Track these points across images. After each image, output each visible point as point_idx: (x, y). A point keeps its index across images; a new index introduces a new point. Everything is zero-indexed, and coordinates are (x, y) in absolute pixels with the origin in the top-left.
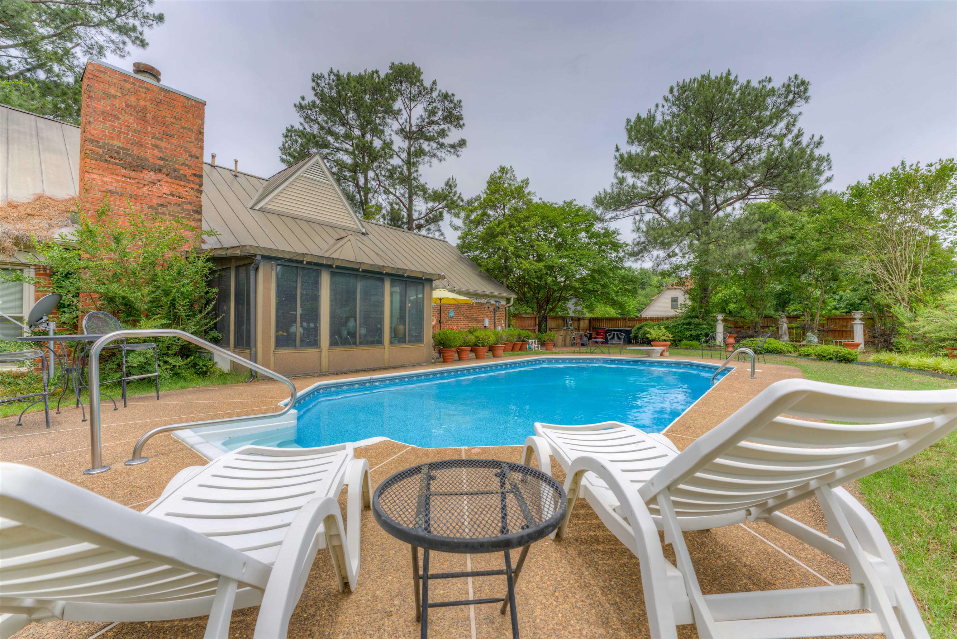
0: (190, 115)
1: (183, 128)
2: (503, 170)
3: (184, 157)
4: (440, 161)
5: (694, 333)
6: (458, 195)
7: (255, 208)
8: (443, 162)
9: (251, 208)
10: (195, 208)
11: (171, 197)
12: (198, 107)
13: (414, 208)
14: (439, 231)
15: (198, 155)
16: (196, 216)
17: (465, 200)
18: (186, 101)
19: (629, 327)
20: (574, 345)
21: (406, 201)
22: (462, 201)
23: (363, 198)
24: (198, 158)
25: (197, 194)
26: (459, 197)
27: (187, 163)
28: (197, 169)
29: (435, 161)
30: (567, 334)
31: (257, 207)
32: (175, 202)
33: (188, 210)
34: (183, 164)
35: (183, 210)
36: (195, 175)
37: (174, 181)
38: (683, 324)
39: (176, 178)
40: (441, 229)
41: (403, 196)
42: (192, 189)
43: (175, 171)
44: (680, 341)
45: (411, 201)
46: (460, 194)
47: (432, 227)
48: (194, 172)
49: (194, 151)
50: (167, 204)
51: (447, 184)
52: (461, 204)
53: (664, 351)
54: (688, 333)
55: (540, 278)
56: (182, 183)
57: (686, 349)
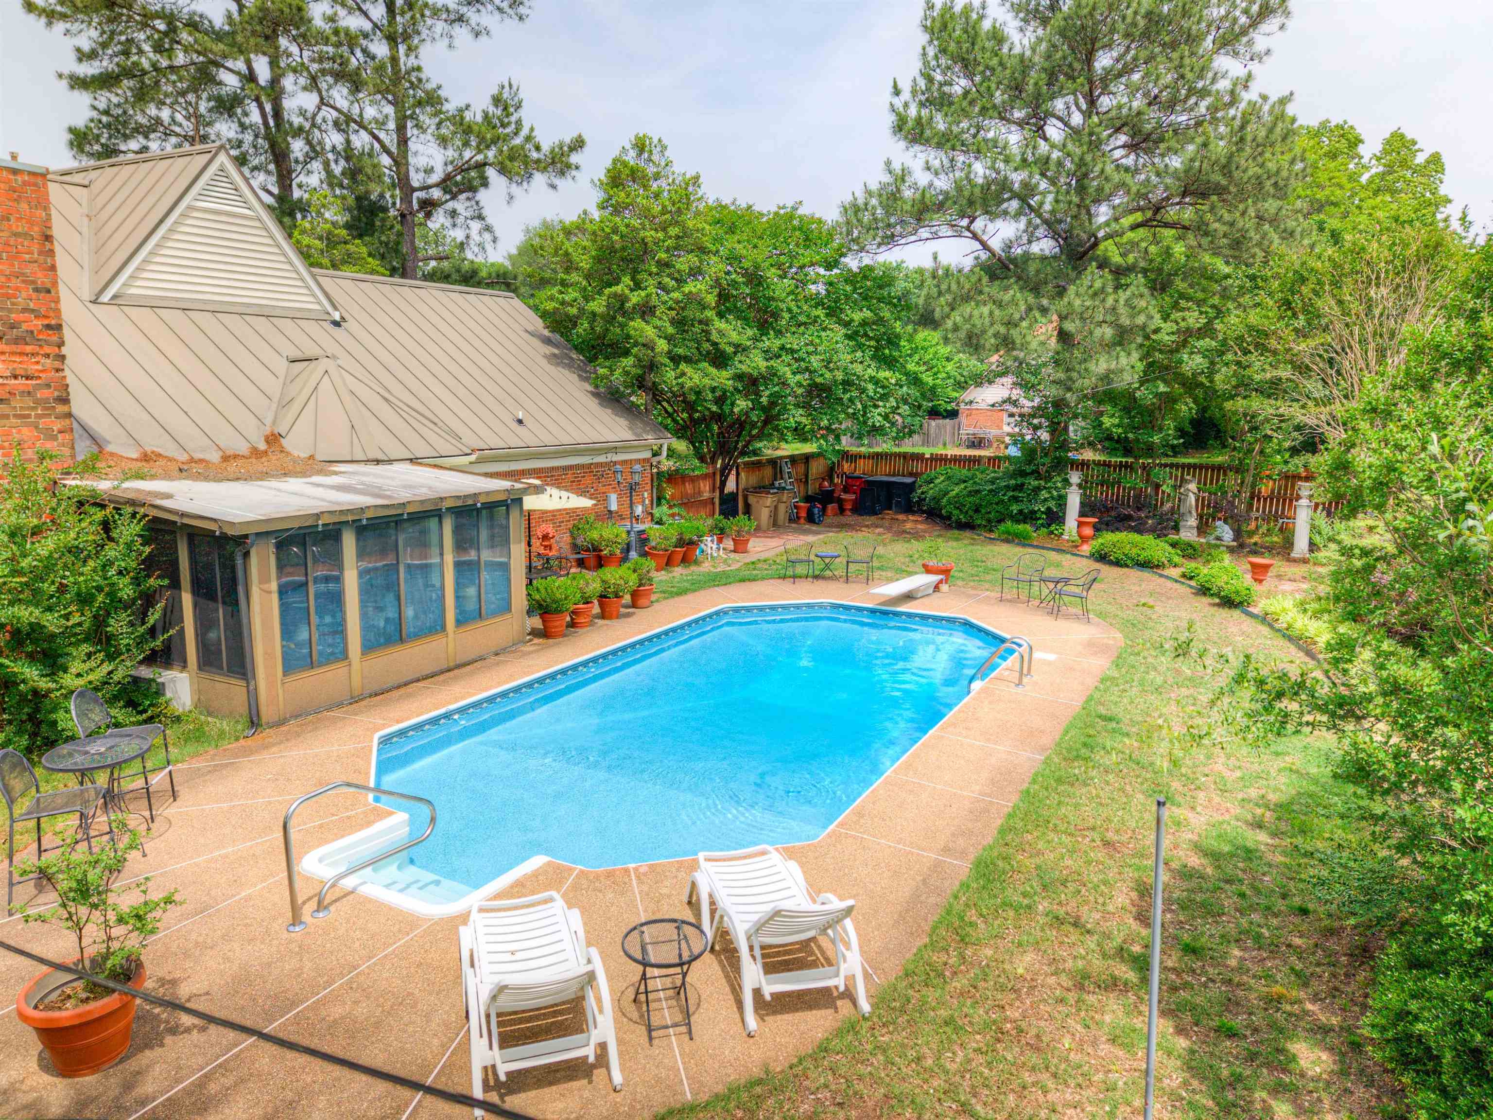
0: (24, 206)
1: (16, 235)
2: (641, 146)
3: (24, 294)
4: (477, 34)
5: (1025, 507)
6: (525, 132)
7: (100, 300)
8: (483, 38)
9: (94, 302)
10: (56, 394)
11: (13, 381)
12: (35, 185)
13: (412, 160)
14: (481, 217)
15: (48, 286)
16: (61, 409)
17: (546, 147)
18: (12, 177)
19: (911, 474)
20: (794, 519)
21: (390, 139)
22: (538, 148)
23: (271, 123)
24: (49, 291)
25: (57, 364)
26: (528, 139)
27: (32, 306)
28: (52, 314)
29: (461, 33)
30: (780, 501)
31: (106, 297)
32: (21, 389)
33: (46, 401)
34: (25, 310)
35: (37, 402)
36: (48, 327)
37: (14, 348)
38: (1008, 487)
39: (17, 341)
40: (485, 212)
41: (382, 124)
42: (47, 356)
43: (12, 327)
44: (1000, 521)
45: (403, 141)
46: (532, 129)
47: (460, 205)
48: (46, 322)
49: (42, 279)
50: (8, 396)
51: (497, 100)
52: (535, 155)
53: (941, 582)
54: (1015, 508)
55: (720, 400)
56: (29, 349)
57: (1007, 541)
